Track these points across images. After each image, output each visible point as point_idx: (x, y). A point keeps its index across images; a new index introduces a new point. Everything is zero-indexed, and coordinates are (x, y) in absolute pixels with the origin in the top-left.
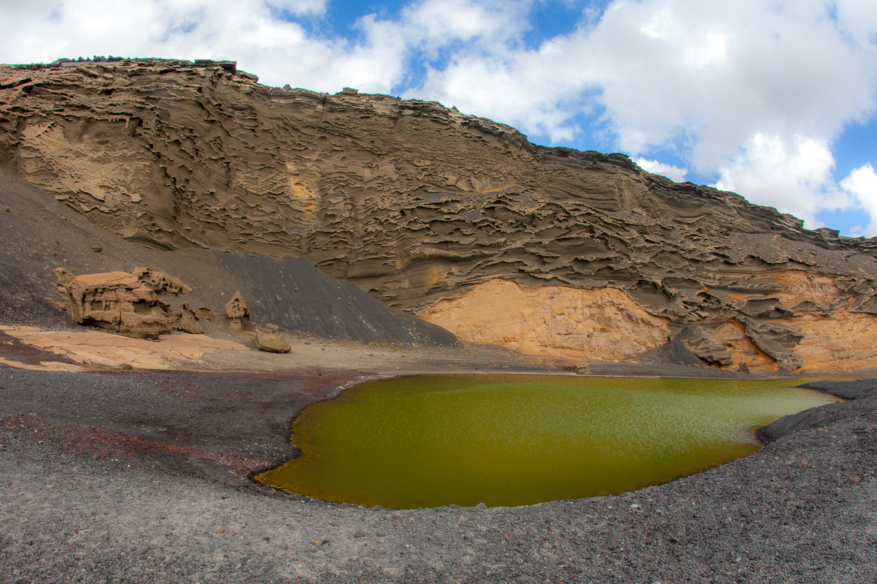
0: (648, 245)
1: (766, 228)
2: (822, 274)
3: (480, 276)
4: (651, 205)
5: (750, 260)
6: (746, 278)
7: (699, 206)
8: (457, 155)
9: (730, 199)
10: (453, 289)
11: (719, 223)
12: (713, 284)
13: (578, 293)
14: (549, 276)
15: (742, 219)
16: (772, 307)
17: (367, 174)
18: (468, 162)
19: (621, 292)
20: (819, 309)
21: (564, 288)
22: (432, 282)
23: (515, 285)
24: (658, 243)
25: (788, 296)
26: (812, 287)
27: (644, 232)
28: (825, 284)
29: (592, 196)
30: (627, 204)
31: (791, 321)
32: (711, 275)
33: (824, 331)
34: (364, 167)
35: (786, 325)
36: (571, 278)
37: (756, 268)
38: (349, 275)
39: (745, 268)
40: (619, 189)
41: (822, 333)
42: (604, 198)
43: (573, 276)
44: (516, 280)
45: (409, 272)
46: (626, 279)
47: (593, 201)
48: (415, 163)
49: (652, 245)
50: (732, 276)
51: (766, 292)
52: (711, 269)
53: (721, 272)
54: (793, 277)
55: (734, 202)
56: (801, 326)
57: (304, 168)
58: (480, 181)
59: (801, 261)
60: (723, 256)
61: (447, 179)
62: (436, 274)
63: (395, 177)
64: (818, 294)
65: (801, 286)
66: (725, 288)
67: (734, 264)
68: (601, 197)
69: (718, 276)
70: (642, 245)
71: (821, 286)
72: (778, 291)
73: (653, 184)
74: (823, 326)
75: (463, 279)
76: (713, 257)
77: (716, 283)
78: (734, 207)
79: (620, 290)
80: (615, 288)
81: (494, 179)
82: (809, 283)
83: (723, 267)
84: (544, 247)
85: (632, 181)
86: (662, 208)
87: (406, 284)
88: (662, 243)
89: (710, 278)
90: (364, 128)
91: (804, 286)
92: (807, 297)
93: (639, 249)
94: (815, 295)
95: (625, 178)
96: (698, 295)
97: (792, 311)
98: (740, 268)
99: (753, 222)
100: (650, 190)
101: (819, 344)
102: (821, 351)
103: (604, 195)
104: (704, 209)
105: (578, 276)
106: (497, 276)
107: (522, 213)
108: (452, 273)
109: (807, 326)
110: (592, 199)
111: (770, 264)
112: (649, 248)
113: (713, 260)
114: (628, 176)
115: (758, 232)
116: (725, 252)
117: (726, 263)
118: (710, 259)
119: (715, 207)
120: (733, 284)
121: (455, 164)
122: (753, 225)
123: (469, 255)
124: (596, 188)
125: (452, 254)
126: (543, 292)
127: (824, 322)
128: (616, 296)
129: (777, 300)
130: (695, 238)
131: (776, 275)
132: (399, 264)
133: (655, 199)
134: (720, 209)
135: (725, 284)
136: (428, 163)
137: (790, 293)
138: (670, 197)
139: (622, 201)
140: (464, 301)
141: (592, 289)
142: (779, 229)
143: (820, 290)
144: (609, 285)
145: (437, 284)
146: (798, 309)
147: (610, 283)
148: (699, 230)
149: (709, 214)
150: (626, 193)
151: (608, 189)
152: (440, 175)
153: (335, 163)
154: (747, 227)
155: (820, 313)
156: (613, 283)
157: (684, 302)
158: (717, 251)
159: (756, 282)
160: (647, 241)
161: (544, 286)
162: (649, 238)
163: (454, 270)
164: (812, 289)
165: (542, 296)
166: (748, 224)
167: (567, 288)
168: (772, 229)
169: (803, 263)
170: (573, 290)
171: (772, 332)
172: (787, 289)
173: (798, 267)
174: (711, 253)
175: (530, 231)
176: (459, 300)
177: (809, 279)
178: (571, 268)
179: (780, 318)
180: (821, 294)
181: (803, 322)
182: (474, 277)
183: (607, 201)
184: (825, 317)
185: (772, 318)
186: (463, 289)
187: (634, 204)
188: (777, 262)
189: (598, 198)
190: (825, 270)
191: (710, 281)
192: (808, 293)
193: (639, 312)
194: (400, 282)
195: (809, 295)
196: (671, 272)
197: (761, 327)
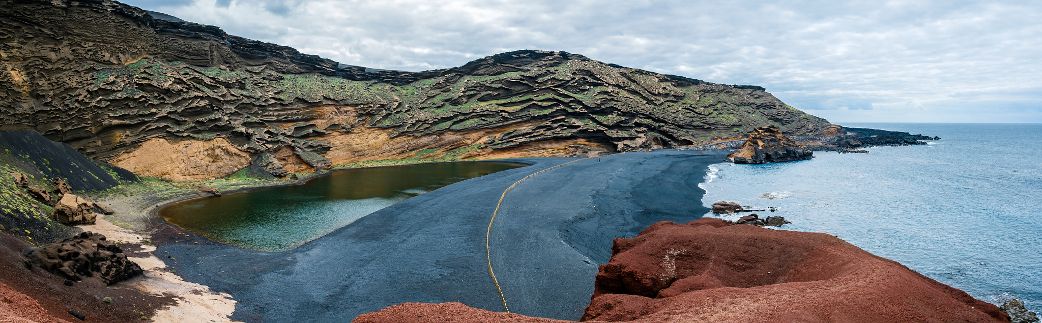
0: (233, 98)
1: (310, 70)
2: (347, 105)
3: (145, 137)
4: (231, 61)
5: (296, 100)
6: (294, 112)
7: (263, 58)
8: (109, 37)
9: (286, 52)
10: (130, 145)
11: (276, 68)
12: (273, 120)
13: (201, 143)
14: (185, 134)
15: (294, 65)
16: (311, 131)
17: (53, 56)
18: (117, 41)
19: (223, 140)
20: (343, 128)
21: (193, 141)
22: (116, 141)
23: (165, 141)
24: (239, 97)
25: (322, 121)
26: (339, 113)
27: (229, 86)
28: (348, 111)
29: (193, 57)
30: (215, 61)
31: (324, 137)
32: (271, 113)
33: (347, 141)
34: (50, 51)
35: (320, 141)
36: (195, 133)
37: (301, 106)
38: (64, 140)
39: (294, 106)
40: (211, 51)
41: (345, 143)
42: (201, 58)
43: (197, 131)
44: (166, 138)
45: (102, 136)
46: (225, 130)
47: (193, 61)
48: (83, 45)
49: (236, 98)
50: (285, 113)
51: (307, 120)
52: (271, 109)
53: (278, 110)
54: (326, 109)
55: (288, 54)
56: (331, 140)
57: (11, 55)
58: (124, 55)
59: (332, 98)
60: (280, 100)
61: (104, 56)
62: (119, 136)
63: (71, 57)
64: (343, 117)
65: (332, 114)
66: (280, 121)
67: (287, 105)
68: (199, 58)
69: (276, 114)
70: (229, 99)
71: (346, 112)
72: (316, 119)
73: (234, 44)
74: (346, 139)
75: (135, 139)
76: (273, 101)
77: (275, 118)
78: (288, 57)
79: (223, 138)
80: (220, 137)
81: (133, 53)
82: (337, 111)
83: (279, 107)
84: (178, 113)
85: (220, 45)
86: (238, 60)
87: (99, 143)
88: (242, 97)
89: (270, 116)
90: (46, 17)
91: (334, 113)
92: (336, 121)
93: (227, 102)
94: (340, 119)
95: (215, 43)
96: (265, 133)
97: (325, 131)
98: (290, 107)
99: (301, 66)
100: (231, 49)
101: (343, 149)
102: (345, 153)
103: (201, 57)
104: (266, 60)
105: (199, 132)
106: (155, 136)
107: (160, 87)
108: (128, 135)
109: (336, 139)
110: (193, 59)
111: (311, 103)
112: (233, 101)
113: (273, 104)
114: (217, 41)
115: (304, 73)
116: (281, 96)
117: (281, 104)
118: (271, 103)
119: (275, 58)
120: (286, 118)
121: (107, 43)
122: (300, 68)
123: (136, 122)
124: (196, 52)
125: (127, 122)
126: (183, 144)
127: (347, 135)
128: (221, 142)
129: (314, 125)
130: (261, 85)
131: (314, 109)
132: (94, 130)
133: (234, 55)
134: (279, 59)
135: (280, 118)
136: (91, 44)
137: (324, 119)
138: (244, 53)
139: (212, 59)
140: (137, 152)
141: (209, 140)
142: (319, 69)
143: (345, 114)
144: (217, 136)
145: (120, 143)
146: (329, 129)
147: (218, 135)
148: (264, 78)
149: (270, 64)
150: (215, 53)
151: (204, 53)
152: (100, 53)
153: (31, 49)
154: (296, 70)
155: (344, 130)
156: (219, 135)
157: (257, 138)
158: (276, 96)
159: (301, 114)
160: (232, 95)
161: (182, 140)
162: (233, 93)
163: (128, 133)
164: (339, 115)
165: (181, 146)
166: (297, 68)
167: (195, 141)
168: (315, 70)
169: (334, 100)
170: (198, 141)
171: (310, 147)
172: (321, 117)
173: (330, 103)
174: (271, 98)
175: (168, 102)
176: (134, 152)
177: (337, 109)
178: (195, 127)
179: (316, 136)
180: (346, 117)
181: (332, 137)
182: (142, 137)
183: (203, 61)
184: (348, 133)
185: (311, 137)
186: (136, 145)
187: (220, 60)
188: (315, 101)
189: (196, 58)
190: (350, 102)
191: (271, 117)
192: (336, 117)
193: (233, 150)
194: (95, 142)
195: (337, 119)
196: (248, 117)
197: (304, 144)
